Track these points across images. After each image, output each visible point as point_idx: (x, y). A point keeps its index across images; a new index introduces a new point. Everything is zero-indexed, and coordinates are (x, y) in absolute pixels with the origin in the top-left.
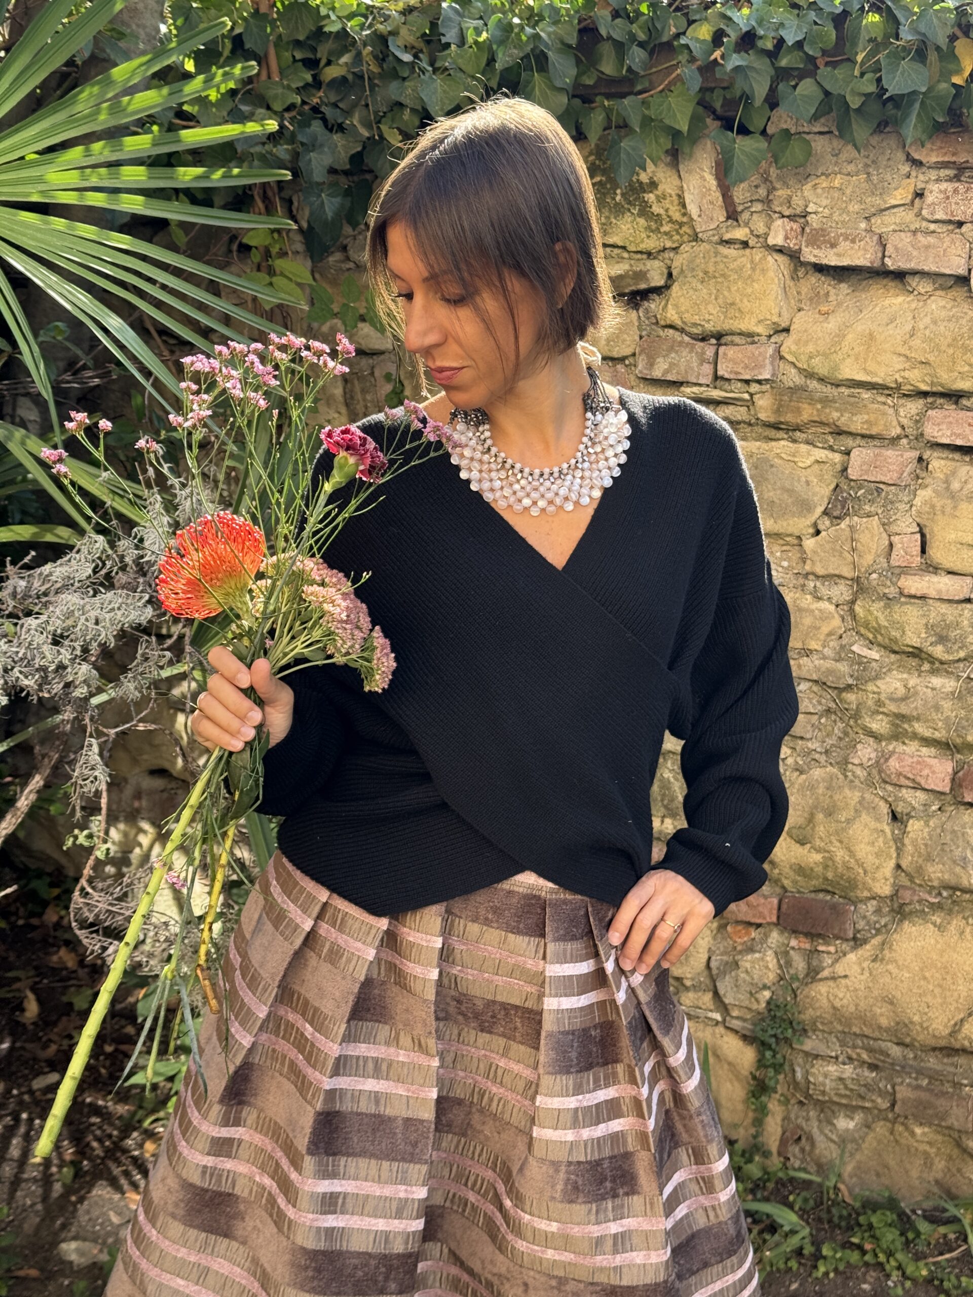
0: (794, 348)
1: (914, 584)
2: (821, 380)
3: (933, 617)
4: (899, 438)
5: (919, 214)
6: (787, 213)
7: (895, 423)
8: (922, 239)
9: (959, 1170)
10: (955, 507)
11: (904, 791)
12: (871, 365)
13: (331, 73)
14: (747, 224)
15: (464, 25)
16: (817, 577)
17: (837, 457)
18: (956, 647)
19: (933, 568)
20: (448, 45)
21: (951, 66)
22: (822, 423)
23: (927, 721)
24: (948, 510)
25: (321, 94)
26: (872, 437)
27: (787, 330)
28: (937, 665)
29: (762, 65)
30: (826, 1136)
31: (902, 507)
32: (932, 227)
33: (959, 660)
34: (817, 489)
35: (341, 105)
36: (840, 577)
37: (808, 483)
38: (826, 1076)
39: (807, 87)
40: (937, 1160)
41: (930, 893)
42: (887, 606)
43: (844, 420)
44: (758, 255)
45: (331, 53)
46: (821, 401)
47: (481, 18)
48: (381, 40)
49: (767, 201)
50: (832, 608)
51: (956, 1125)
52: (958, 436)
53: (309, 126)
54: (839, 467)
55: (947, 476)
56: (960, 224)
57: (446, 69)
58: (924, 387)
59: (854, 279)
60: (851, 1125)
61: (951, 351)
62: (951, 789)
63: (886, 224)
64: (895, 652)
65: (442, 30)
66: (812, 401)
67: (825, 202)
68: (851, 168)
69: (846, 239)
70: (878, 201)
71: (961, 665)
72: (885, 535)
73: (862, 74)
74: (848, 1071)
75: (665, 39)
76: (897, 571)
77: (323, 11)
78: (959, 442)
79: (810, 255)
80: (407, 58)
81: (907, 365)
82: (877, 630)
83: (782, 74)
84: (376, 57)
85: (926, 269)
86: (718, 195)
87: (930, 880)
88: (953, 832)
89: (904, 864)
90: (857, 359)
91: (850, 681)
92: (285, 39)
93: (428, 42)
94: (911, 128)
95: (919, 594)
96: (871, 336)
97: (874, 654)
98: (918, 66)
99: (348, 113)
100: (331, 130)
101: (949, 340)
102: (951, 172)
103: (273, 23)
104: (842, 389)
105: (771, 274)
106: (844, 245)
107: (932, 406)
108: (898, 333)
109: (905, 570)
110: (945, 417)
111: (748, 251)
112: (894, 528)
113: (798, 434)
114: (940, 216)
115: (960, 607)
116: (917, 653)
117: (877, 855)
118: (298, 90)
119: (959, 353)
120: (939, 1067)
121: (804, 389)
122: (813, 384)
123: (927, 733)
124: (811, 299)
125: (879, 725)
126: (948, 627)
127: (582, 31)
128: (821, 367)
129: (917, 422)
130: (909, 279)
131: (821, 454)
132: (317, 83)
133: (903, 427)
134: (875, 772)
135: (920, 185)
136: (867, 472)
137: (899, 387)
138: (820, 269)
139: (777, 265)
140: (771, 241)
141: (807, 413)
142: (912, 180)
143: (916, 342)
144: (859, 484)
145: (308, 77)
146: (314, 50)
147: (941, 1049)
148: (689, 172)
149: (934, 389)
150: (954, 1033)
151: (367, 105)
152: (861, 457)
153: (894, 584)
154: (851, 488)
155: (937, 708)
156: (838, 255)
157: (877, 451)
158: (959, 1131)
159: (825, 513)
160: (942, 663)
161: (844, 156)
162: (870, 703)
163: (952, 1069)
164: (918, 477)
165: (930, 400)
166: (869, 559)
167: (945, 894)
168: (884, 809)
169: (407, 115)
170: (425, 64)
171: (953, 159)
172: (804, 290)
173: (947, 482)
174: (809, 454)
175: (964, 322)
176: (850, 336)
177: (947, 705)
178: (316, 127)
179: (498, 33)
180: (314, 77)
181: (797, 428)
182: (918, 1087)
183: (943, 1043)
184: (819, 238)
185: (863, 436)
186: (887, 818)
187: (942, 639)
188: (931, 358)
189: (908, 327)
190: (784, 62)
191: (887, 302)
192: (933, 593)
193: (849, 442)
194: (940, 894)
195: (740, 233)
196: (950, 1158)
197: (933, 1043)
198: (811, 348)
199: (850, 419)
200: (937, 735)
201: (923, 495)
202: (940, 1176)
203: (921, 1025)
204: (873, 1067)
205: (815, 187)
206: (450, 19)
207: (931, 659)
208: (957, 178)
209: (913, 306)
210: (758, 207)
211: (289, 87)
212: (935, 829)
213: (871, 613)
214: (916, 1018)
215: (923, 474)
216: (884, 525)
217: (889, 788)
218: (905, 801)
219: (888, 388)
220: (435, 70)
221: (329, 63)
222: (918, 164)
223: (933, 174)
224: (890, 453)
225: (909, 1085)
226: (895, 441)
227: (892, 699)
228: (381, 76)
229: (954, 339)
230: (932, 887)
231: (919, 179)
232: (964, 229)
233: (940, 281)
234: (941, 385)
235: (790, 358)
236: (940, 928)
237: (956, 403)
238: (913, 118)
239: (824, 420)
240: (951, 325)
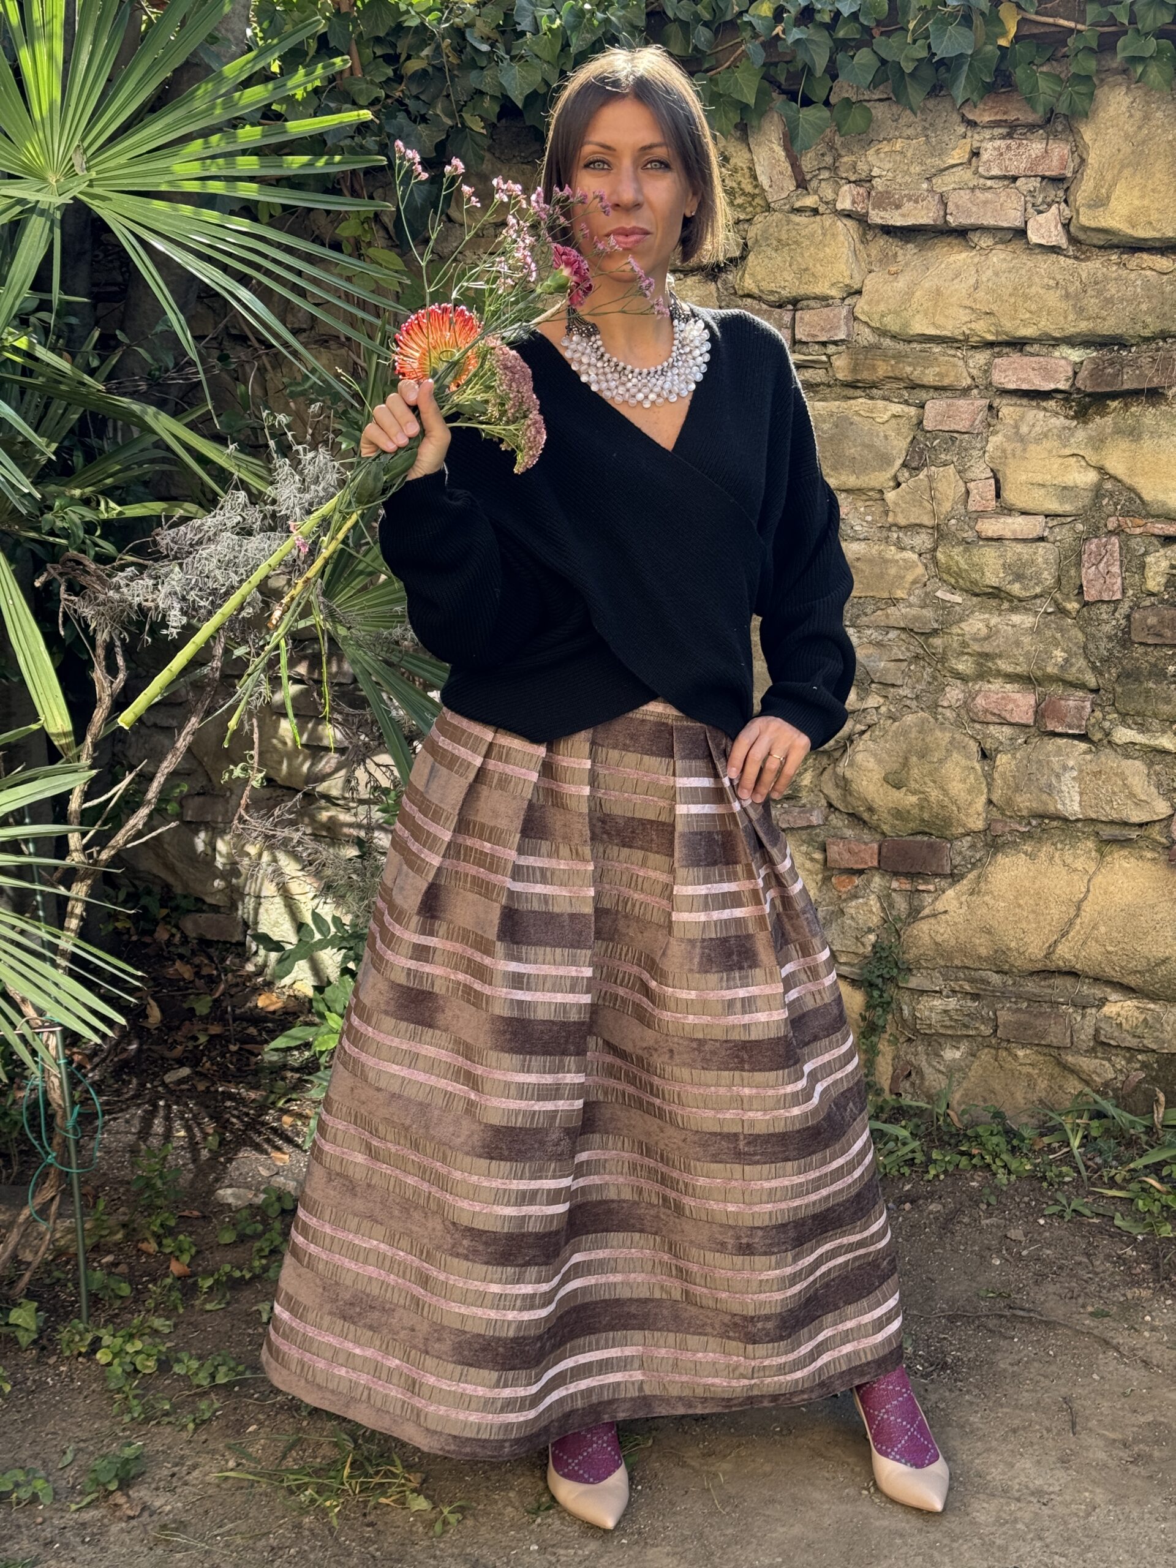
0: (866, 308)
1: (990, 527)
2: (894, 337)
3: (1010, 557)
4: (969, 389)
5: (976, 172)
6: (853, 179)
7: (965, 374)
8: (981, 196)
9: (1060, 1087)
10: (1025, 450)
11: (991, 727)
12: (940, 320)
13: (413, 66)
14: (816, 192)
15: (538, 14)
16: (900, 528)
17: (913, 411)
18: (1032, 583)
19: (1007, 510)
20: (523, 34)
21: (997, 30)
22: (897, 379)
23: (1009, 657)
24: (1018, 452)
25: (403, 87)
26: (944, 389)
27: (859, 292)
28: (1016, 602)
29: (822, 38)
30: (934, 1067)
31: (976, 453)
32: (989, 183)
33: (1036, 597)
34: (895, 442)
35: (422, 97)
36: (921, 526)
37: (886, 437)
38: (931, 1009)
39: (864, 56)
40: (1039, 1081)
41: (1020, 823)
42: (966, 550)
43: (916, 373)
44: (828, 220)
45: (410, 48)
46: (894, 357)
47: (553, 6)
48: (459, 33)
49: (834, 169)
50: (915, 557)
51: (1055, 1043)
52: (1024, 380)
53: (396, 117)
54: (915, 421)
55: (1016, 421)
56: (1014, 179)
57: (522, 57)
58: (990, 337)
59: (920, 239)
60: (958, 1054)
61: (1012, 300)
62: (1035, 721)
63: (945, 183)
64: (977, 595)
65: (517, 19)
66: (885, 357)
67: (888, 166)
68: (910, 132)
69: (910, 200)
70: (937, 162)
71: (1038, 601)
72: (961, 483)
73: (915, 41)
74: (952, 1003)
75: (728, 18)
76: (974, 515)
77: (403, 7)
78: (1025, 387)
79: (877, 217)
80: (485, 48)
81: (973, 317)
82: (958, 575)
83: (841, 45)
84: (454, 49)
85: (985, 223)
86: (787, 165)
87: (1019, 810)
88: (1039, 761)
89: (994, 800)
90: (926, 314)
91: (936, 626)
92: (365, 37)
93: (503, 33)
94: (961, 89)
95: (995, 536)
96: (938, 292)
97: (958, 599)
98: (964, 30)
99: (429, 104)
100: (415, 121)
101: (1010, 290)
102: (1003, 131)
103: (354, 21)
104: (914, 345)
105: (841, 238)
106: (908, 206)
107: (999, 355)
108: (962, 287)
109: (981, 514)
110: (1011, 364)
111: (818, 218)
112: (970, 475)
113: (875, 391)
114: (995, 172)
115: (1034, 545)
116: (996, 594)
117: (969, 792)
118: (382, 85)
119: (1020, 302)
120: (1036, 991)
121: (877, 347)
122: (887, 342)
123: (1010, 669)
124: (881, 261)
125: (964, 666)
126: (1024, 565)
127: (650, 15)
128: (892, 324)
129: (986, 371)
130: (971, 235)
131: (896, 408)
132: (398, 78)
133: (973, 378)
134: (963, 712)
135: (976, 144)
136: (941, 422)
137: (967, 339)
138: (888, 230)
139: (846, 229)
140: (839, 206)
141: (883, 369)
142: (969, 140)
143: (980, 294)
144: (934, 434)
145: (390, 72)
146: (394, 46)
147: (1038, 972)
148: (759, 144)
149: (1000, 338)
150: (1048, 956)
151: (448, 96)
152: (935, 408)
153: (972, 528)
154: (927, 439)
155: (1018, 644)
156: (903, 216)
157: (949, 401)
158: (1059, 1048)
159: (904, 465)
160: (1020, 600)
161: (902, 122)
162: (955, 645)
163: (1049, 991)
164: (989, 425)
165: (996, 350)
166: (947, 506)
167: (1034, 823)
168: (974, 747)
169: (487, 102)
170: (502, 53)
171: (1005, 117)
172: (874, 252)
173: (1016, 427)
174: (886, 409)
175: (1023, 272)
176: (918, 293)
177: (1026, 640)
178: (402, 117)
179: (571, 19)
180: (395, 71)
181: (874, 385)
182: (1019, 1010)
183: (1039, 966)
184: (885, 200)
185: (936, 388)
186: (977, 756)
187: (1019, 577)
188: (994, 308)
189: (972, 281)
190: (841, 34)
191: (952, 259)
192: (1008, 534)
193: (923, 395)
194: (1029, 823)
195: (810, 201)
196: (1052, 1077)
197: (1030, 967)
198: (882, 307)
199: (923, 372)
200: (1019, 669)
201: (995, 440)
202: (1043, 1094)
203: (1018, 950)
204: (975, 997)
205: (878, 152)
206: (524, 9)
207: (1010, 597)
208: (1009, 136)
209: (976, 260)
210: (825, 174)
211: (372, 82)
212: (1021, 761)
213: (952, 558)
214: (1013, 945)
215: (993, 422)
216: (959, 472)
217: (978, 726)
218: (992, 736)
219: (957, 341)
220: (512, 58)
221: (409, 57)
222: (972, 124)
223: (987, 134)
224: (961, 402)
225: (1009, 1009)
226: (965, 392)
227: (975, 640)
228: (459, 67)
229: (1015, 289)
230: (1022, 817)
231: (975, 139)
232: (1018, 183)
233: (999, 235)
234: (1006, 334)
235: (863, 318)
236: (1032, 856)
237: (1021, 351)
238: (962, 80)
239: (898, 375)
240: (1012, 276)
